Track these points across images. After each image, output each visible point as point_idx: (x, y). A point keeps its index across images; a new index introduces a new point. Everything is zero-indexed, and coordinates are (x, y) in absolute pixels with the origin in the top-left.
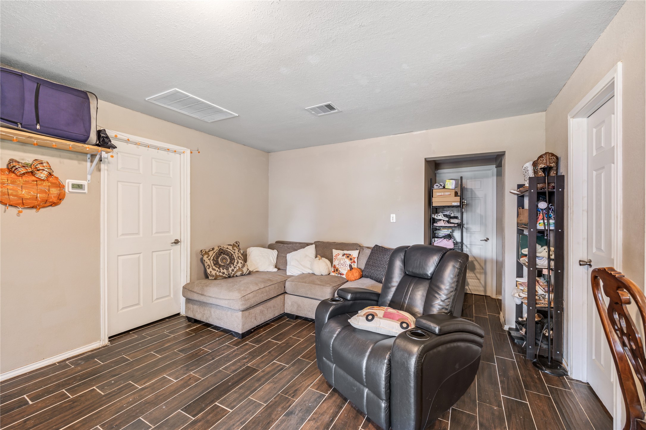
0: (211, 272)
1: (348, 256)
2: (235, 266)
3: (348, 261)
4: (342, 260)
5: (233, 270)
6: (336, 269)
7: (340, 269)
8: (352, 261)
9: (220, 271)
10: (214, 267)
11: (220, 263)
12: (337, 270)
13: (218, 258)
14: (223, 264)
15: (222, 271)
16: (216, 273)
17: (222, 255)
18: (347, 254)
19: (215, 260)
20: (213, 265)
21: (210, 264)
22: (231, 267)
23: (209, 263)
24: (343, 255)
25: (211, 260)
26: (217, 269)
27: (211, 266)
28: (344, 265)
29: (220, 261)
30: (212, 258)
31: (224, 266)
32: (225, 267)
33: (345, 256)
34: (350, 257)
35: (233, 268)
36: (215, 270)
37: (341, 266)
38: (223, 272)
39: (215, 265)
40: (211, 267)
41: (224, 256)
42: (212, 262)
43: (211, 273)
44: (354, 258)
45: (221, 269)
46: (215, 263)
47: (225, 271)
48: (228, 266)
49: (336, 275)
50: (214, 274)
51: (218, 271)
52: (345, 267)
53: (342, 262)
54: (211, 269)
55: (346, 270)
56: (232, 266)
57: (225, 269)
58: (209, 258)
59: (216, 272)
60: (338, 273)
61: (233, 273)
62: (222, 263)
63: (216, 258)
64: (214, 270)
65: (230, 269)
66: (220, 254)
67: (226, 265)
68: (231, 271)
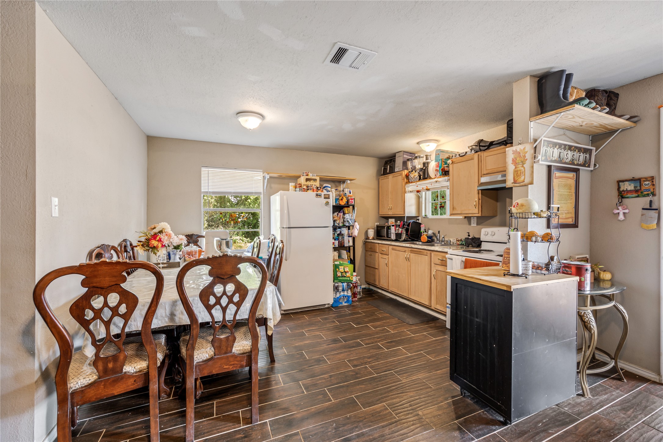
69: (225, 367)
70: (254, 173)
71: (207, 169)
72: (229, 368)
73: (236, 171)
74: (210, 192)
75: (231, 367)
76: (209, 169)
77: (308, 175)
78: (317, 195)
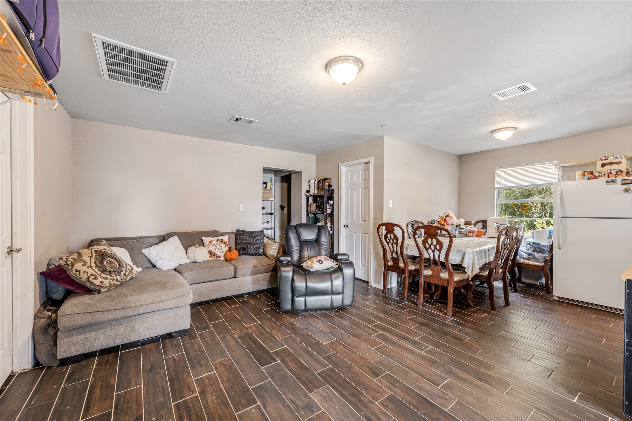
0: (102, 282)
1: (222, 241)
2: (125, 269)
3: (223, 245)
4: (217, 245)
5: (124, 275)
6: (212, 254)
7: (217, 253)
8: (226, 244)
9: (113, 278)
10: (103, 275)
11: (109, 268)
12: (214, 254)
13: (102, 263)
14: (113, 269)
15: (115, 278)
16: (110, 282)
17: (106, 258)
18: (220, 240)
19: (100, 267)
20: (100, 273)
21: (94, 273)
22: (122, 271)
23: (90, 271)
24: (217, 241)
25: (94, 268)
26: (109, 277)
27: (97, 275)
28: (221, 249)
29: (107, 266)
30: (93, 265)
31: (115, 271)
32: (116, 273)
33: (219, 241)
34: (223, 242)
35: (124, 272)
36: (108, 279)
37: (218, 250)
38: (117, 279)
39: (102, 272)
40: (99, 277)
41: (109, 259)
42: (96, 270)
43: (104, 284)
44: (227, 242)
45: (113, 275)
46: (101, 270)
47: (118, 277)
48: (120, 271)
49: (214, 259)
50: (108, 284)
51: (111, 279)
52: (222, 250)
53: (218, 247)
54: (100, 279)
55: (223, 252)
56: (123, 269)
57: (117, 275)
58: (88, 265)
59: (109, 280)
60: (215, 256)
61: (125, 277)
62: (111, 268)
63: (100, 263)
64: (106, 279)
65: (122, 274)
66: (103, 258)
67: (117, 270)
68: (123, 276)
69: (436, 282)
70: (549, 166)
71: (500, 170)
72: (438, 283)
73: (528, 167)
74: (502, 187)
75: (439, 283)
76: (502, 170)
77: (608, 159)
78: (608, 182)
